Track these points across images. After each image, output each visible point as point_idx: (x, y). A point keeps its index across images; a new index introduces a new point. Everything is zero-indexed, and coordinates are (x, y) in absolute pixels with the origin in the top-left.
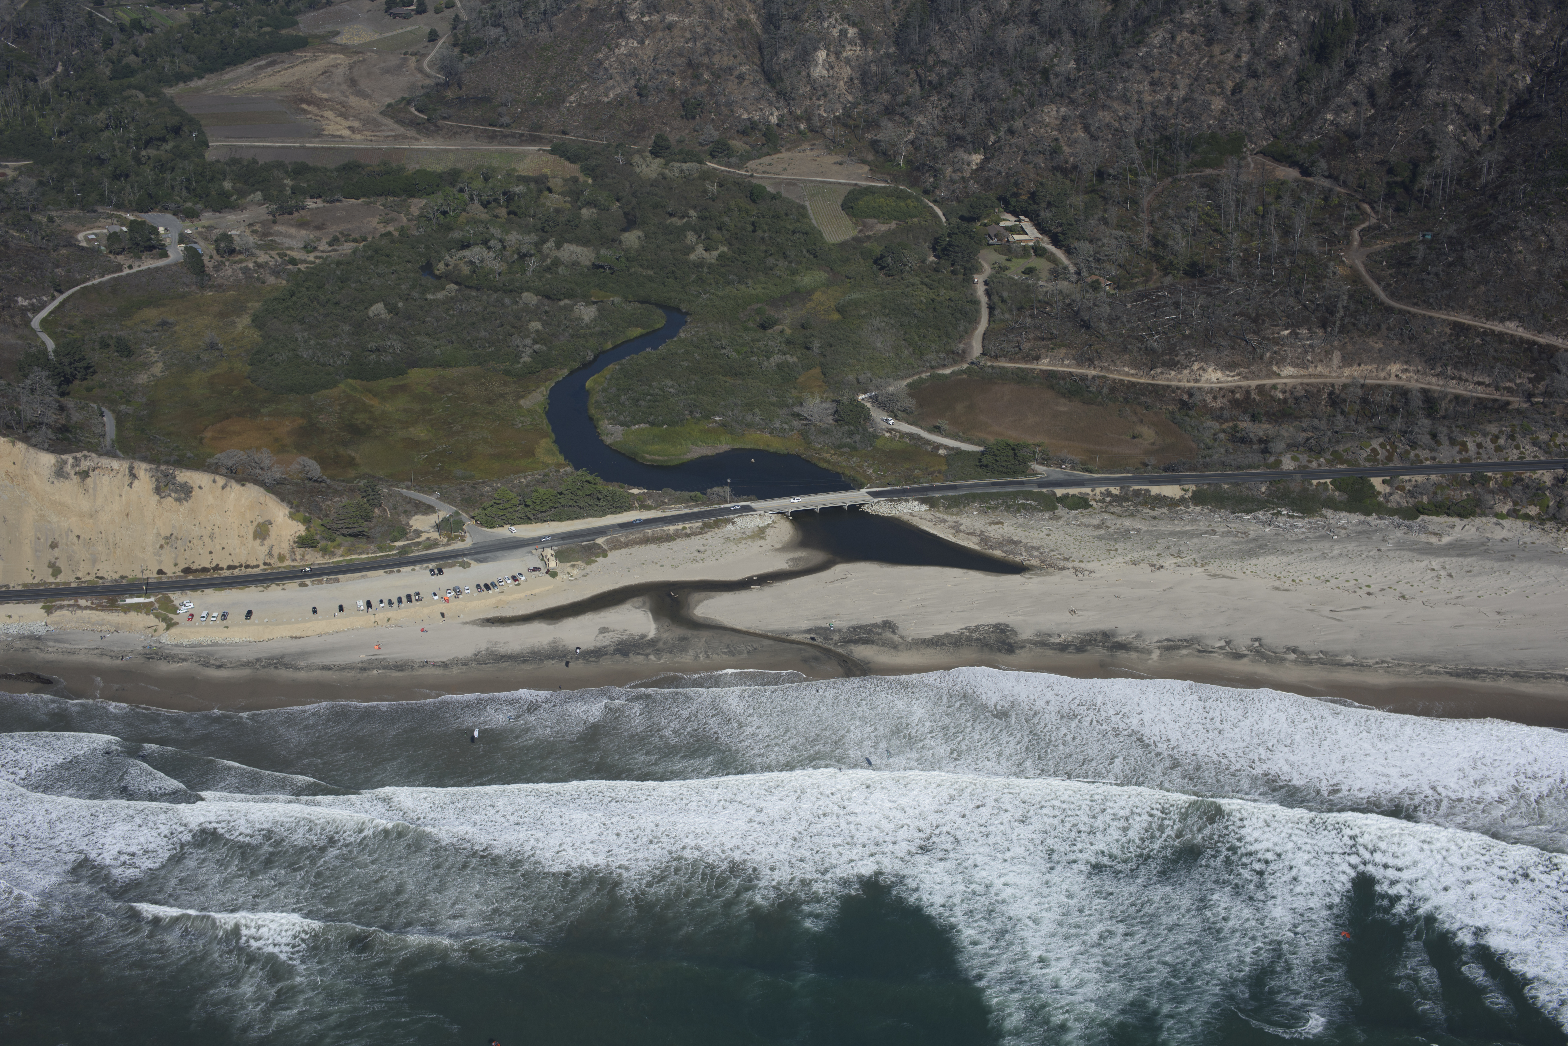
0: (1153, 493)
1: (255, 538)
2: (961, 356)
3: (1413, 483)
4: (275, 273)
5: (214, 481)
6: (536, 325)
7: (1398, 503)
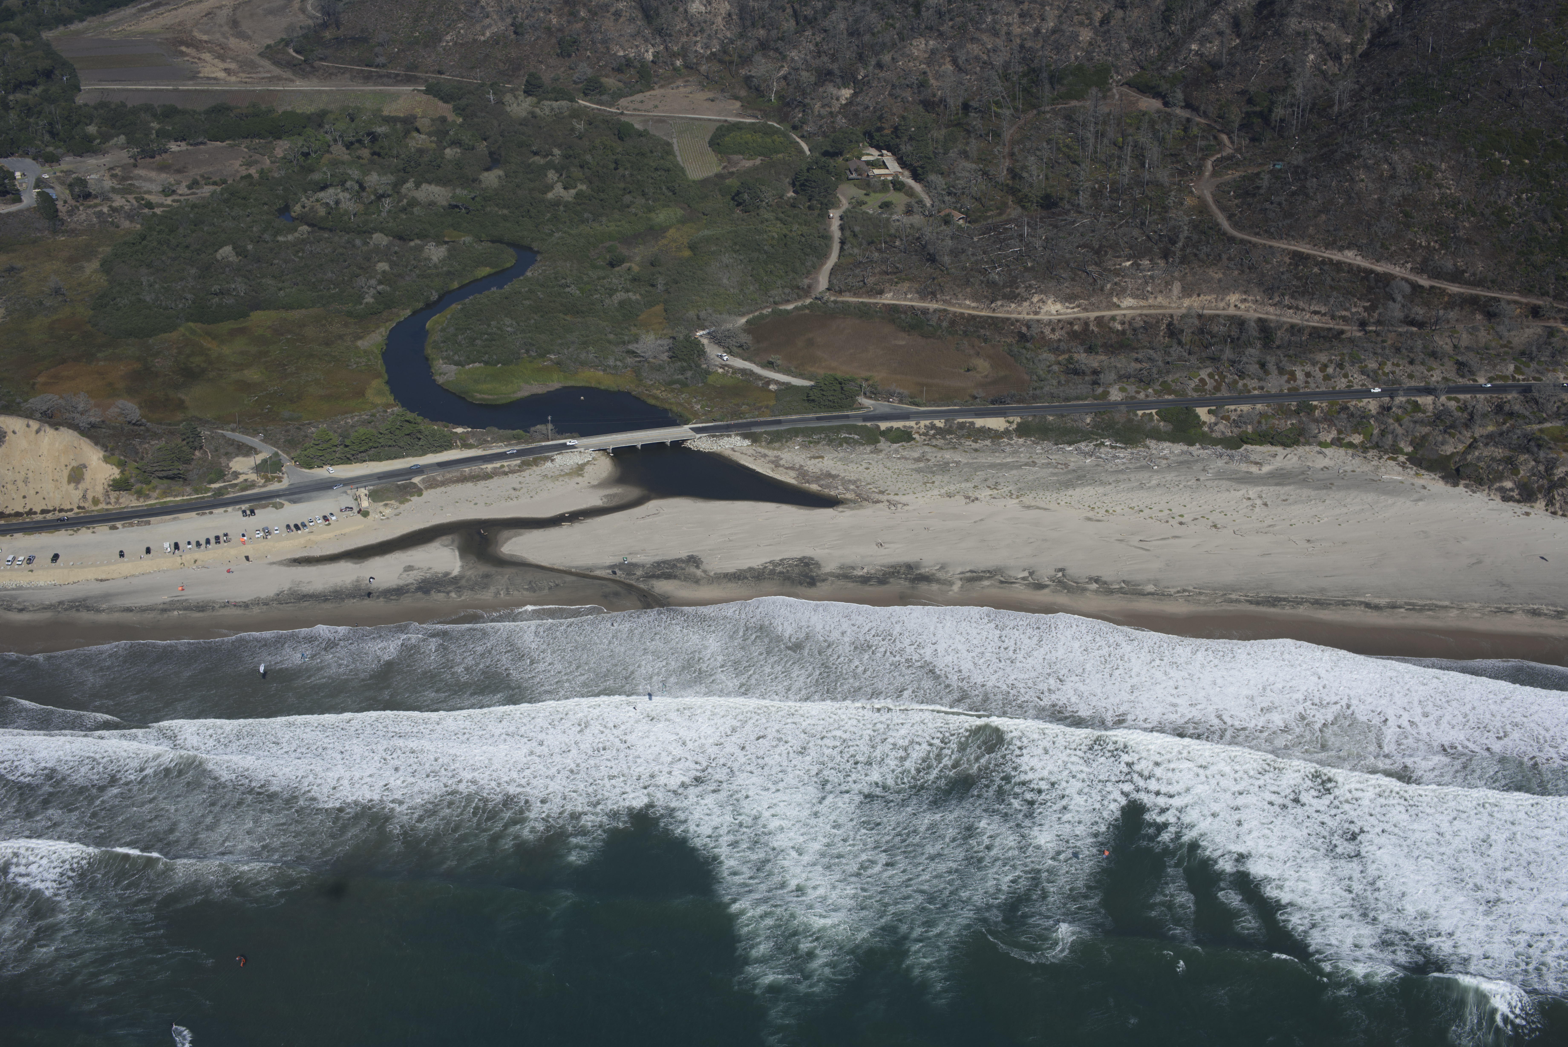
0: (977, 426)
1: (69, 482)
2: (807, 291)
3: (1239, 412)
4: (130, 217)
5: (28, 426)
6: (383, 266)
7: (1223, 433)
